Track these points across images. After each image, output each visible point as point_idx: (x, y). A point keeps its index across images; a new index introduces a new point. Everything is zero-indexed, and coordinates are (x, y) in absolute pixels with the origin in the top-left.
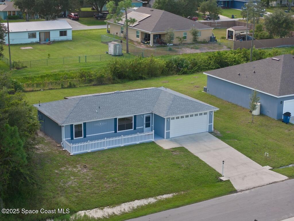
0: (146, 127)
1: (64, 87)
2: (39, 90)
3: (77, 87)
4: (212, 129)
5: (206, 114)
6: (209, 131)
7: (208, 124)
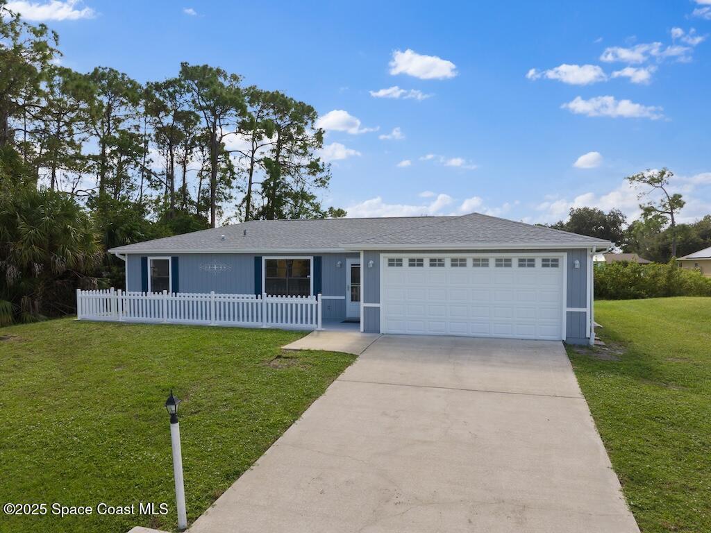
0: (353, 300)
4: (588, 336)
5: (556, 266)
6: (571, 342)
7: (565, 309)
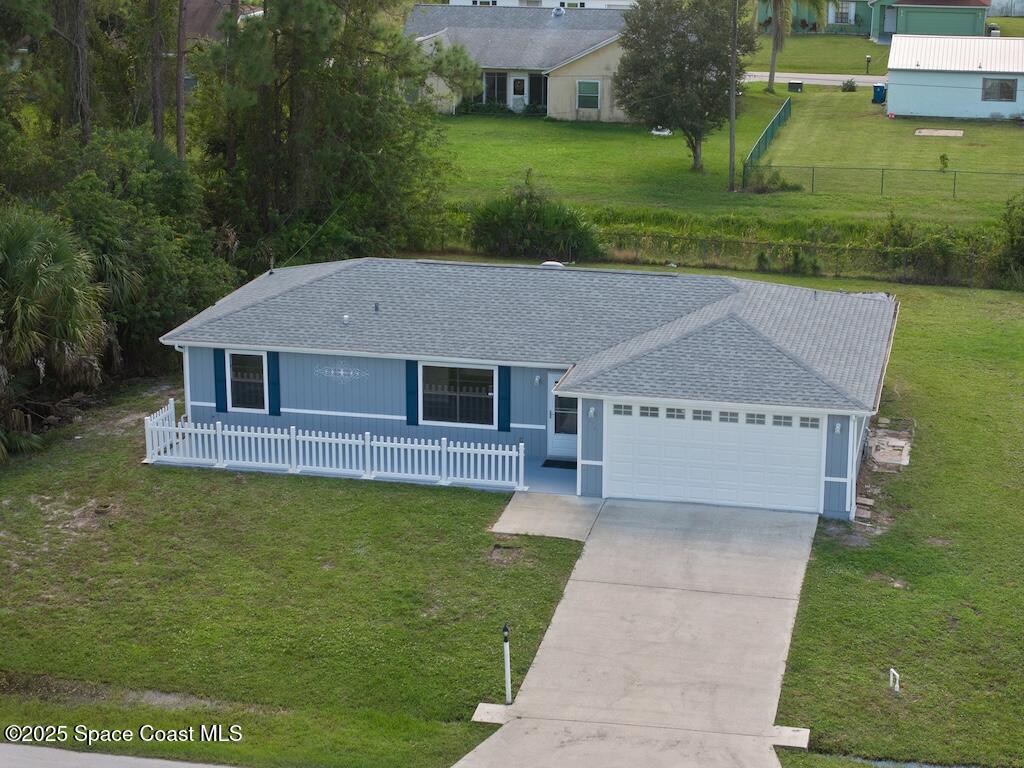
0: (557, 430)
1: (767, 267)
2: (661, 264)
3: (825, 276)
4: (848, 509)
5: (816, 426)
6: (829, 515)
7: (824, 479)
